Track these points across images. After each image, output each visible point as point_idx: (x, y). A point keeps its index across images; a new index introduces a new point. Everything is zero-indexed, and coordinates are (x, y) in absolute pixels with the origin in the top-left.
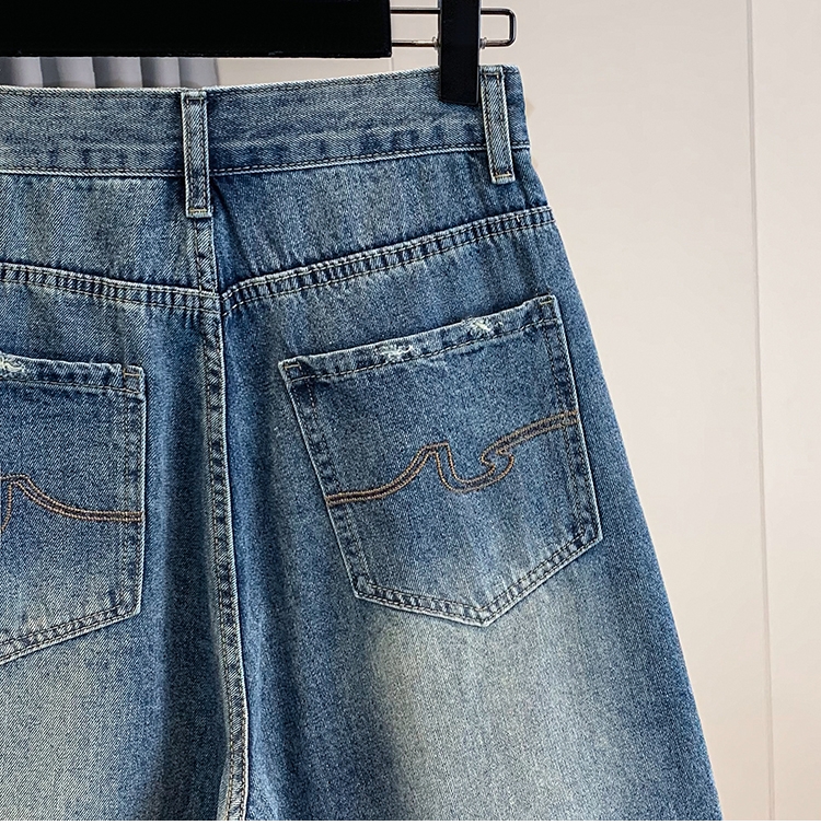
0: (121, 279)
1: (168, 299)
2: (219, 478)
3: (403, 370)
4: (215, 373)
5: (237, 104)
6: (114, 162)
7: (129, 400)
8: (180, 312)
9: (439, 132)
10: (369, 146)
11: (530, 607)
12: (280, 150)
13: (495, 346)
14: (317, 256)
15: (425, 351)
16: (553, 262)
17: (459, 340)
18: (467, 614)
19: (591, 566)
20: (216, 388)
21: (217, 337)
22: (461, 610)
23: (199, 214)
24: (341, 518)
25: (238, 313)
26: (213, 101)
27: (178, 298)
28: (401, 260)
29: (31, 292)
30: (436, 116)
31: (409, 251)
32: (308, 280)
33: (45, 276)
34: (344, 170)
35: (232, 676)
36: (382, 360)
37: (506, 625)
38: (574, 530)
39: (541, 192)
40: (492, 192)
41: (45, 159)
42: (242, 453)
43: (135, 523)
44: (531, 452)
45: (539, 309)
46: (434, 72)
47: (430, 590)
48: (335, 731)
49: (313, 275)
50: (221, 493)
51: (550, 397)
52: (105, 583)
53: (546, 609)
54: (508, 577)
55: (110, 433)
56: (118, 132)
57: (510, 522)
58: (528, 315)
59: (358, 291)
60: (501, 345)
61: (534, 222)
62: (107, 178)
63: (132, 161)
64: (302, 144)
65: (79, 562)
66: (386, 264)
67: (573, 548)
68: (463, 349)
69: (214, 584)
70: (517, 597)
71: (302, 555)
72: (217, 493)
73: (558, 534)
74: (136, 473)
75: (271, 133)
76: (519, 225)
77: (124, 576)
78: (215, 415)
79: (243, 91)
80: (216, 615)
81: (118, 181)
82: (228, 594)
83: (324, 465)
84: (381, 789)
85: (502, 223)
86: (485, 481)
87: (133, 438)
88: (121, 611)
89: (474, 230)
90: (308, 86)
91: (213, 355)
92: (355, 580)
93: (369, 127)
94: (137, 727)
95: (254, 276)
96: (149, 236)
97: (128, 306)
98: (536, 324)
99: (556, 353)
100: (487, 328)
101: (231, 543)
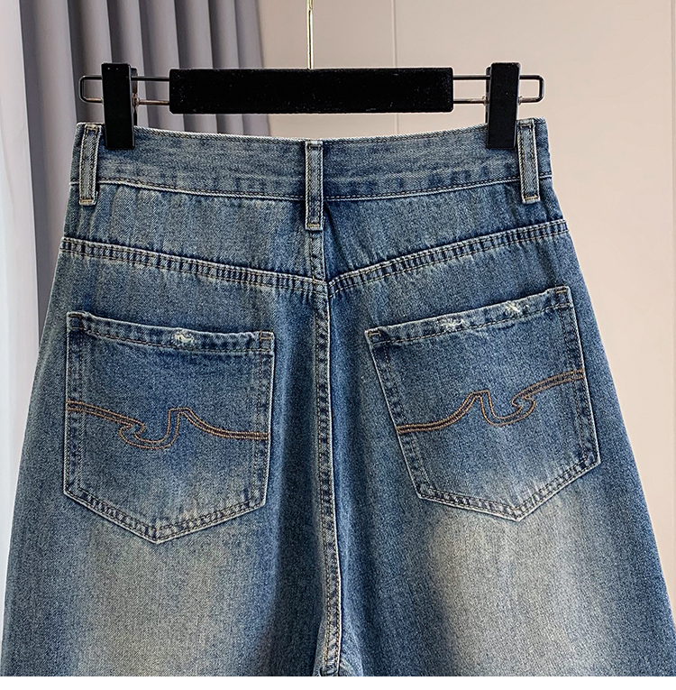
0: (259, 269)
1: (290, 283)
2: (324, 411)
3: (456, 337)
4: (323, 337)
5: (343, 151)
6: (257, 188)
7: (263, 356)
8: (299, 293)
9: (485, 171)
10: (435, 182)
11: (548, 510)
12: (372, 184)
13: (523, 323)
14: (395, 253)
15: (472, 324)
16: (567, 261)
17: (497, 318)
18: (505, 511)
19: (592, 482)
20: (323, 347)
21: (326, 312)
22: (501, 508)
23: (315, 228)
24: (408, 443)
25: (339, 296)
26: (327, 147)
27: (298, 283)
28: (456, 254)
29: (199, 281)
30: (484, 159)
31: (461, 248)
32: (390, 270)
33: (209, 269)
34: (415, 200)
35: (330, 552)
36: (442, 330)
37: (532, 522)
38: (579, 455)
39: (559, 209)
40: (522, 210)
41: (210, 183)
42: (340, 393)
43: (263, 441)
44: (548, 401)
45: (556, 297)
46: (483, 128)
48: (401, 594)
49: (393, 266)
50: (326, 421)
51: (563, 359)
52: (241, 483)
53: (560, 511)
54: (531, 487)
55: (248, 381)
56: (260, 166)
57: (532, 448)
58: (548, 300)
59: (424, 277)
60: (527, 323)
61: (553, 232)
62: (252, 199)
63: (269, 189)
64: (387, 181)
65: (224, 468)
66: (445, 257)
67: (578, 468)
68: (500, 325)
69: (317, 485)
70: (538, 502)
71: (379, 469)
72: (322, 421)
73: (568, 458)
74: (265, 406)
75: (366, 172)
76: (541, 233)
77: (255, 478)
78: (322, 365)
79: (348, 142)
80: (318, 508)
81: (260, 202)
82: (328, 493)
83: (395, 404)
84: (434, 636)
85: (529, 232)
86: (515, 418)
87: (265, 382)
88: (252, 504)
89: (508, 237)
90: (392, 139)
91: (322, 324)
92: (419, 487)
93: (435, 169)
94: (259, 586)
95: (350, 270)
96: (280, 241)
97: (264, 288)
98: (555, 309)
99: (568, 328)
100: (518, 310)
101: (331, 458)
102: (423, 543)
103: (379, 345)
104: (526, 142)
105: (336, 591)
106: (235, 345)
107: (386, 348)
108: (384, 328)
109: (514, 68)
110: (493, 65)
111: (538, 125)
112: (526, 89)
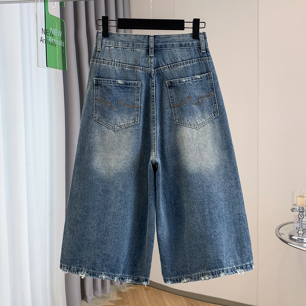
0: (138, 66)
1: (145, 70)
2: (154, 102)
3: (185, 84)
4: (153, 84)
5: (159, 37)
6: (138, 46)
7: (138, 88)
8: (147, 72)
9: (193, 44)
10: (181, 45)
11: (206, 126)
12: (166, 45)
13: (200, 80)
14: (171, 63)
15: (189, 80)
16: (212, 67)
17: (194, 79)
18: (194, 126)
19: (217, 120)
20: (153, 86)
21: (154, 77)
22: (193, 126)
23: (152, 56)
24: (174, 109)
25: (157, 73)
26: (155, 36)
27: (147, 70)
28: (186, 63)
29: (123, 69)
30: (192, 41)
31: (187, 62)
32: (170, 67)
33: (126, 66)
34: (176, 49)
35: (154, 135)
36: (182, 81)
37: (201, 129)
38: (214, 113)
39: (210, 54)
40: (201, 54)
41: (127, 45)
42: (157, 98)
43: (138, 108)
44: (207, 100)
45: (209, 75)
46: (192, 33)
47: (187, 122)
48: (170, 148)
49: (171, 66)
50: (154, 104)
51: (210, 90)
52: (133, 118)
53: (209, 127)
54: (202, 121)
55: (134, 94)
56: (139, 41)
57: (202, 111)
58: (207, 75)
59: (178, 69)
60: (202, 80)
61: (208, 59)
62: (136, 49)
63: (141, 46)
64: (169, 44)
65: (129, 114)
66: (183, 64)
67: (214, 116)
68: (195, 81)
69: (151, 120)
70: (204, 124)
71: (167, 116)
72: (153, 104)
73: (211, 114)
74: (139, 100)
75: (164, 42)
76: (206, 60)
77: (136, 117)
78: (153, 91)
79: (160, 35)
80: (151, 125)
81: (138, 50)
82: (154, 121)
83: (172, 100)
84: (177, 158)
85: (203, 59)
86: (198, 104)
87: (138, 94)
88: (136, 123)
89: (198, 60)
90: (170, 35)
91: (153, 80)
92: (175, 120)
93: (181, 42)
94: (137, 143)
95: (160, 67)
96: (143, 59)
97: (139, 71)
98: (208, 78)
99: (211, 83)
100: (199, 77)
101: (155, 113)
102: (176, 135)
103: (170, 85)
104: (202, 37)
105: (155, 144)
106: (132, 84)
107: (171, 86)
108: (171, 81)
109: (199, 20)
110: (194, 19)
111: (204, 33)
112: (201, 25)
